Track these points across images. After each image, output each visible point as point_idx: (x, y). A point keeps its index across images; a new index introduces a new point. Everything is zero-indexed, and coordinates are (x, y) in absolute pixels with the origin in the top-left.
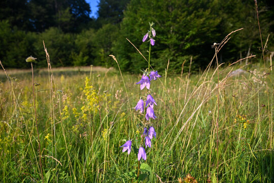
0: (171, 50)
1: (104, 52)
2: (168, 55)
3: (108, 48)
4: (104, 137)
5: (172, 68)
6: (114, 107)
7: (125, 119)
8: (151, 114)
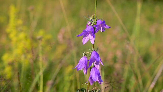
8: (96, 76)
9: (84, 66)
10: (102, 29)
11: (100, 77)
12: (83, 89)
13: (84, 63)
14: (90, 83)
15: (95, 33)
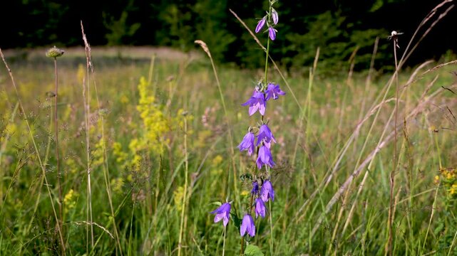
0: (337, 14)
1: (178, 15)
2: (330, 27)
3: (189, 5)
4: (178, 202)
5: (336, 57)
6: (199, 143)
7: (221, 171)
8: (266, 157)
10: (275, 96)
13: (250, 140)
14: (258, 167)
15: (265, 100)
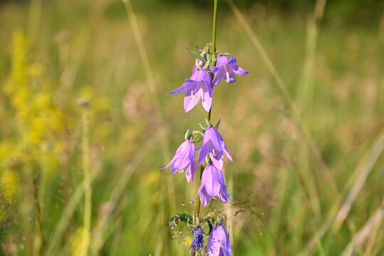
8: (215, 186)
9: (187, 162)
10: (230, 77)
11: (224, 188)
12: (184, 215)
13: (187, 154)
14: (202, 202)
15: (212, 85)
